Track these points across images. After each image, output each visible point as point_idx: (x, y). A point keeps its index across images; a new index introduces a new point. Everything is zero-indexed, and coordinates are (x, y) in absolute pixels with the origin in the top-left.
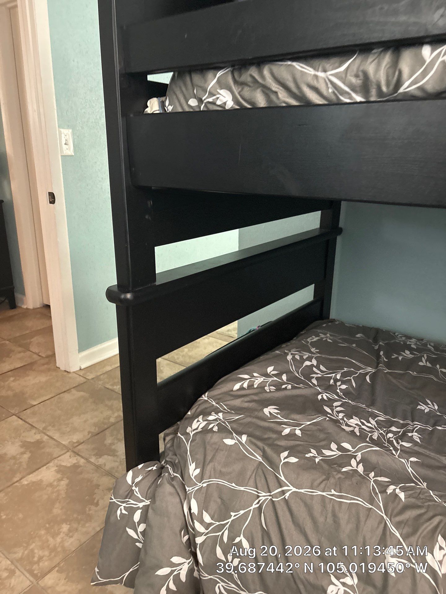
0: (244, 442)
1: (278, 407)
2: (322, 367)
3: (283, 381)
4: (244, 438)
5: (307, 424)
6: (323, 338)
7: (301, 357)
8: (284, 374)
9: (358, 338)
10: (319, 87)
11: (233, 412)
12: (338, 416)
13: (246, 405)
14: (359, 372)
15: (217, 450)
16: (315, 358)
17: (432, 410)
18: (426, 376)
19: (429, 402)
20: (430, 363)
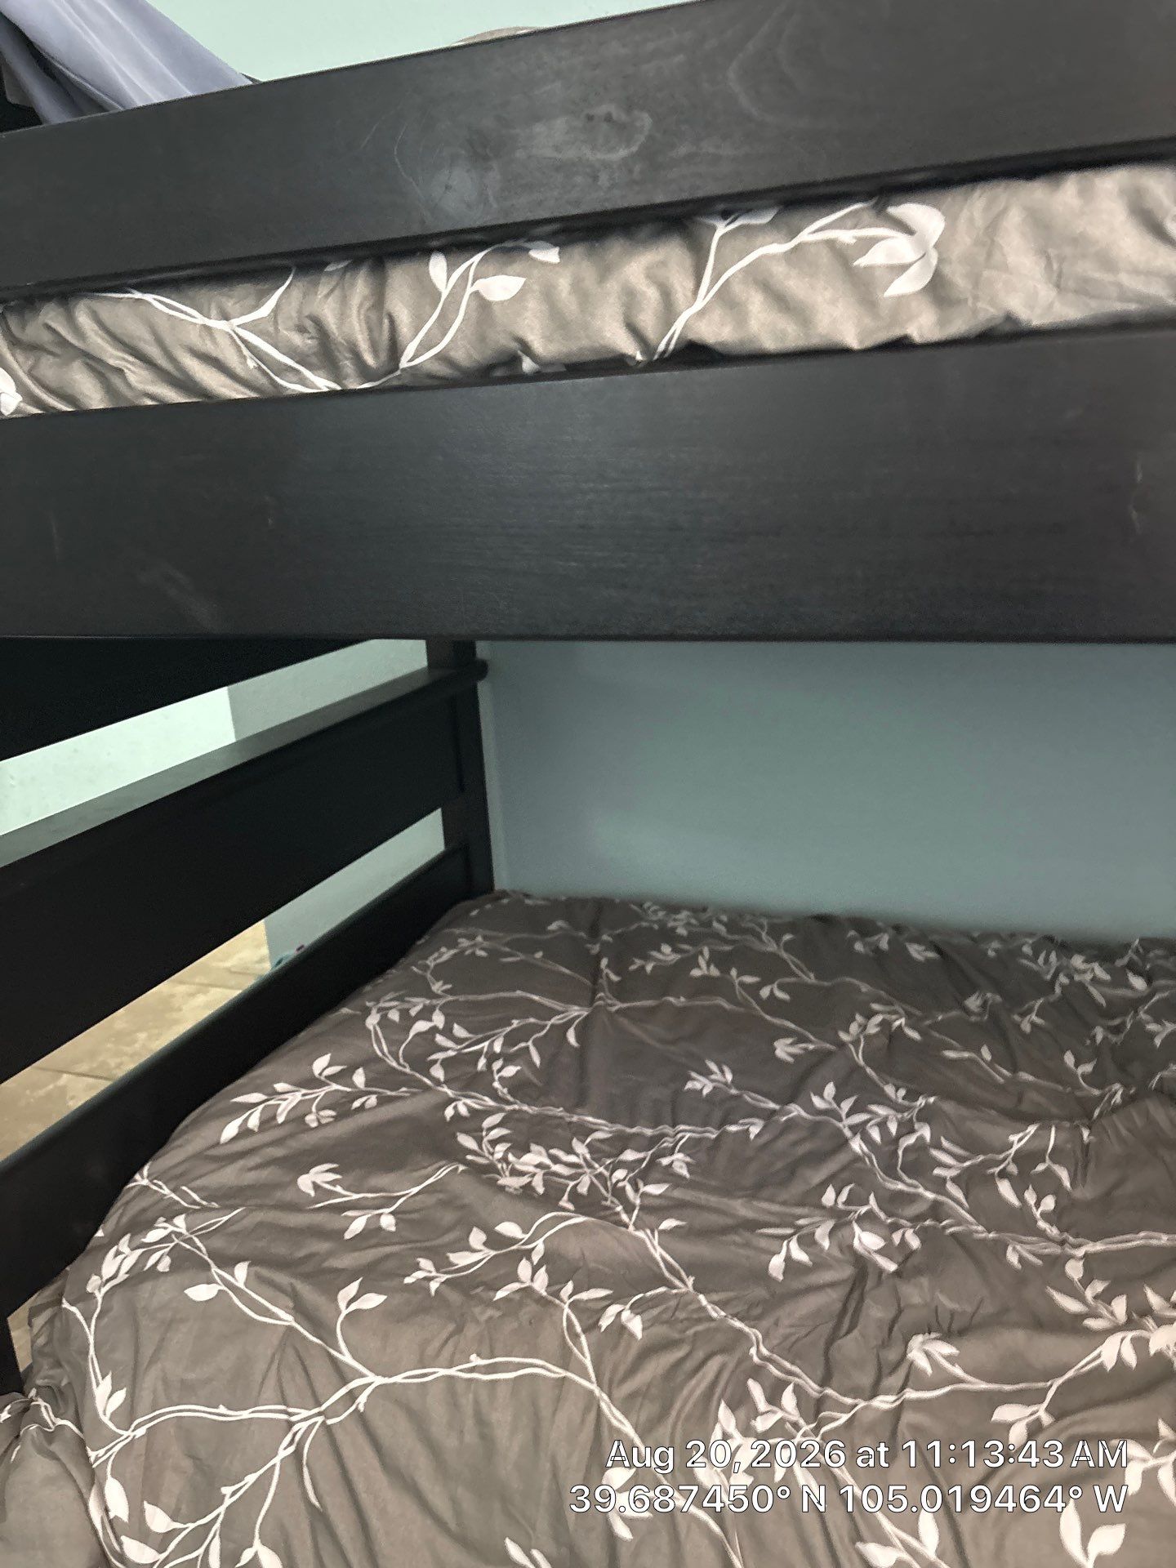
0: (241, 1284)
1: (335, 1163)
2: (459, 1031)
3: (356, 1087)
4: (241, 1271)
5: (412, 1194)
6: (466, 950)
7: (404, 1013)
8: (359, 1068)
9: (550, 932)
10: (220, 357)
11: (215, 1205)
12: (492, 1154)
13: (251, 1178)
14: (549, 1023)
15: (169, 1325)
16: (440, 1010)
17: (720, 1085)
18: (707, 1003)
19: (713, 1066)
20: (717, 966)
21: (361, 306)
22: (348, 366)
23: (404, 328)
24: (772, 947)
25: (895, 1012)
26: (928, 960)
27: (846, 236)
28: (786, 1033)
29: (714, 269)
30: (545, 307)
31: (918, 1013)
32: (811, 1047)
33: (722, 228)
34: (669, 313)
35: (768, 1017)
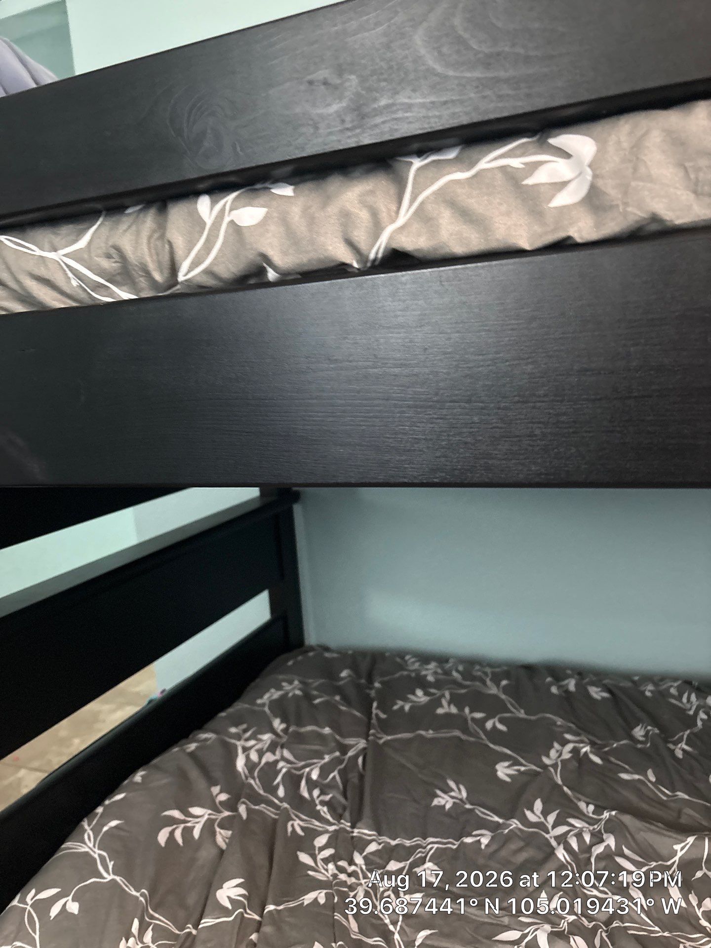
6: (289, 692)
9: (340, 678)
10: (52, 278)
17: (457, 801)
18: (448, 735)
19: (452, 784)
20: (455, 705)
21: (150, 238)
22: (143, 282)
23: (179, 252)
24: (494, 690)
25: (582, 742)
26: (603, 698)
27: (516, 163)
28: (504, 758)
29: (412, 192)
30: (282, 229)
31: (599, 742)
32: (523, 769)
33: (417, 163)
34: (377, 228)
35: (492, 746)
